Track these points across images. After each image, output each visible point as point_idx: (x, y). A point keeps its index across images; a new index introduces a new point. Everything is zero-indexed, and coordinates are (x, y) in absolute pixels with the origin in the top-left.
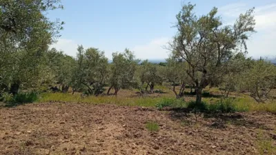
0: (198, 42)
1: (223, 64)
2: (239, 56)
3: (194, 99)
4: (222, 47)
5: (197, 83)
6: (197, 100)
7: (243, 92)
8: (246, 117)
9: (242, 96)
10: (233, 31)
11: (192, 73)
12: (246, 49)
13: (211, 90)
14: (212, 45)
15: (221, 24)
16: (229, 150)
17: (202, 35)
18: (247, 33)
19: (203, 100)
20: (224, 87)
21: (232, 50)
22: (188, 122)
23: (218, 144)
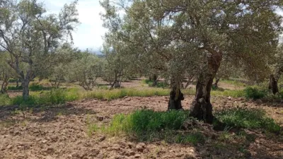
0: (20, 28)
1: (50, 54)
2: (65, 46)
3: (20, 94)
4: (48, 36)
5: (23, 76)
6: (24, 94)
7: (73, 82)
8: (76, 105)
9: (73, 86)
10: (58, 20)
11: (15, 65)
12: (72, 39)
13: (41, 82)
14: (36, 33)
15: (45, 11)
16: (61, 141)
17: (25, 22)
18: (72, 24)
19: (31, 93)
20: (54, 78)
21: (59, 40)
22: (14, 121)
23: (49, 138)
